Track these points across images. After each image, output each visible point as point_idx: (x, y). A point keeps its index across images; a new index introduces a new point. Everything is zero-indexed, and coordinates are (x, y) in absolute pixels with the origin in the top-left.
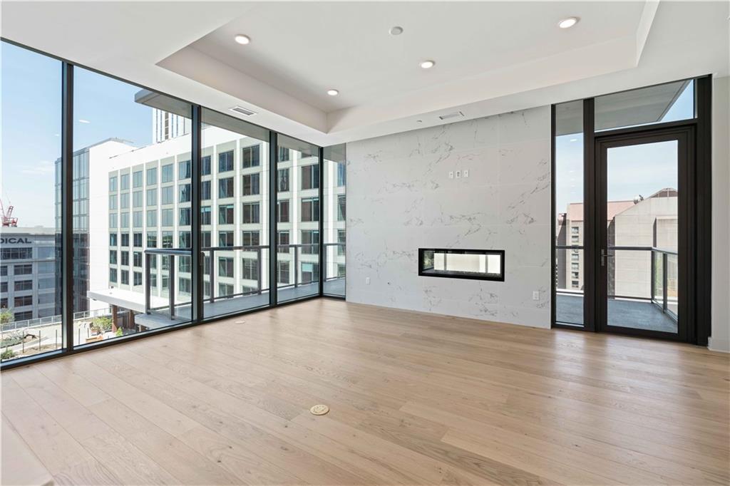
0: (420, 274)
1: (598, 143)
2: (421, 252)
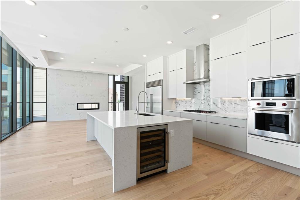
0: (77, 110)
1: (115, 83)
2: (77, 104)
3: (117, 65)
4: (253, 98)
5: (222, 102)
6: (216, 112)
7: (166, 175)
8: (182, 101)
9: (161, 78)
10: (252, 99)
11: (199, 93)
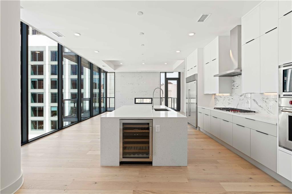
0: (135, 103)
1: (167, 79)
2: (135, 99)
3: (165, 63)
4: (284, 93)
5: (264, 99)
6: (255, 112)
7: (150, 167)
8: (221, 97)
9: (196, 73)
10: (284, 95)
11: (238, 87)
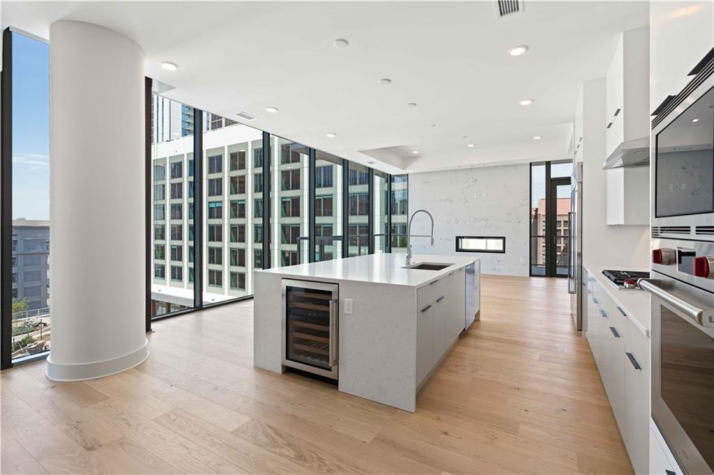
1: (552, 183)
2: (458, 238)
3: (534, 135)
9: (581, 159)
